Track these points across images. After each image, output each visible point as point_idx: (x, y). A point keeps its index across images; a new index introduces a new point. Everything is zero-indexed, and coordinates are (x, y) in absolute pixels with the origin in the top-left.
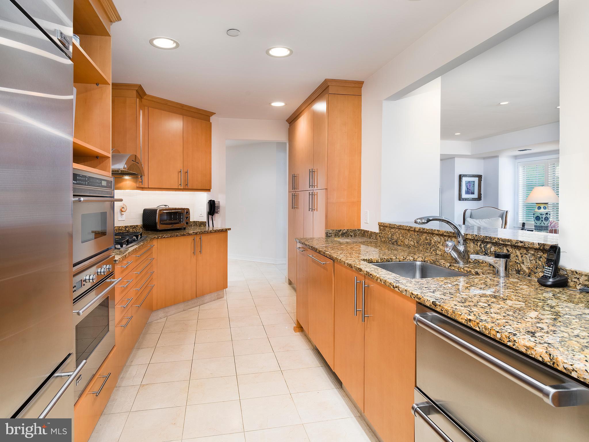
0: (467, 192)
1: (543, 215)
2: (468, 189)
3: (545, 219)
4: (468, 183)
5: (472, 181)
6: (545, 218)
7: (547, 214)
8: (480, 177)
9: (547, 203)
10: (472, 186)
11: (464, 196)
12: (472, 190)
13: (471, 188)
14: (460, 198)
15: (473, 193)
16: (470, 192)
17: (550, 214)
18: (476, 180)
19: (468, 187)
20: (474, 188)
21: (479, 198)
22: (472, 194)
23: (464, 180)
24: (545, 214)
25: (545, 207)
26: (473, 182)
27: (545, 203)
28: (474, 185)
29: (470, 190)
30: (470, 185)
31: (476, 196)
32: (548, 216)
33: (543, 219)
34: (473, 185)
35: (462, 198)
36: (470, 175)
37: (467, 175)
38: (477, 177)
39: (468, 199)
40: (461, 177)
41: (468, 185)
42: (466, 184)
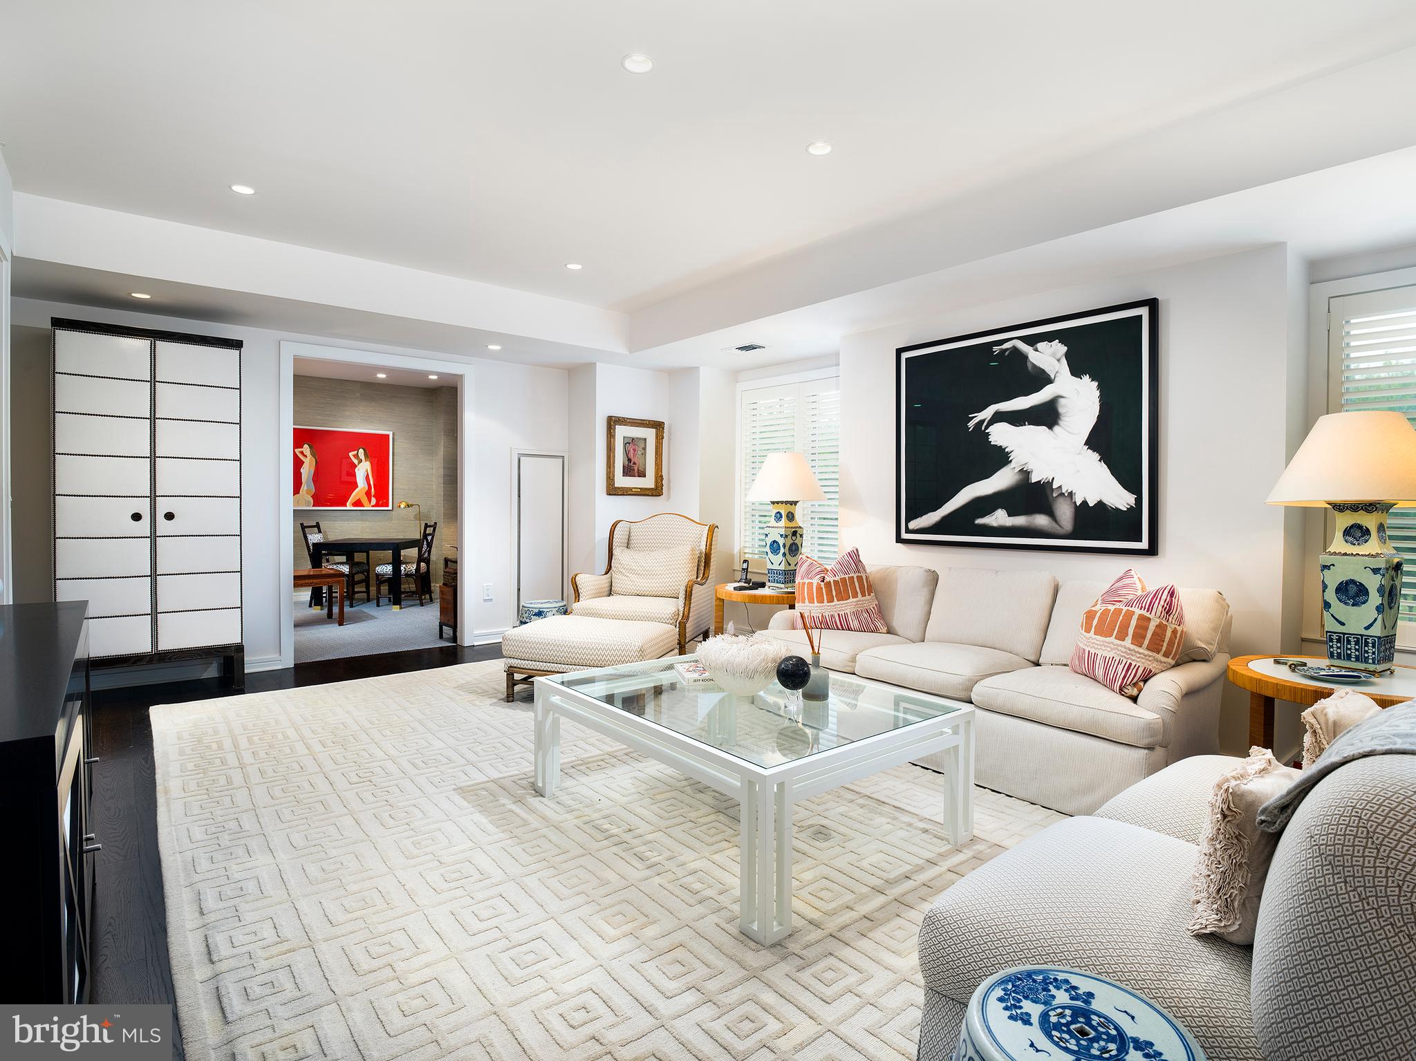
0: (628, 471)
1: (786, 536)
2: (629, 460)
3: (792, 550)
4: (630, 444)
5: (640, 439)
6: (791, 545)
7: (794, 533)
8: (658, 426)
9: (795, 503)
10: (640, 453)
13: (638, 459)
14: (612, 491)
15: (642, 474)
16: (636, 470)
17: (801, 536)
19: (631, 455)
20: (645, 459)
21: (657, 491)
22: (639, 476)
23: (621, 432)
24: (790, 535)
25: (790, 514)
27: (790, 503)
28: (644, 449)
29: (634, 463)
30: (634, 450)
32: (798, 540)
33: (785, 550)
35: (616, 488)
36: (634, 421)
37: (628, 420)
38: (653, 428)
39: (631, 489)
40: (613, 422)
41: (630, 448)
42: (625, 445)
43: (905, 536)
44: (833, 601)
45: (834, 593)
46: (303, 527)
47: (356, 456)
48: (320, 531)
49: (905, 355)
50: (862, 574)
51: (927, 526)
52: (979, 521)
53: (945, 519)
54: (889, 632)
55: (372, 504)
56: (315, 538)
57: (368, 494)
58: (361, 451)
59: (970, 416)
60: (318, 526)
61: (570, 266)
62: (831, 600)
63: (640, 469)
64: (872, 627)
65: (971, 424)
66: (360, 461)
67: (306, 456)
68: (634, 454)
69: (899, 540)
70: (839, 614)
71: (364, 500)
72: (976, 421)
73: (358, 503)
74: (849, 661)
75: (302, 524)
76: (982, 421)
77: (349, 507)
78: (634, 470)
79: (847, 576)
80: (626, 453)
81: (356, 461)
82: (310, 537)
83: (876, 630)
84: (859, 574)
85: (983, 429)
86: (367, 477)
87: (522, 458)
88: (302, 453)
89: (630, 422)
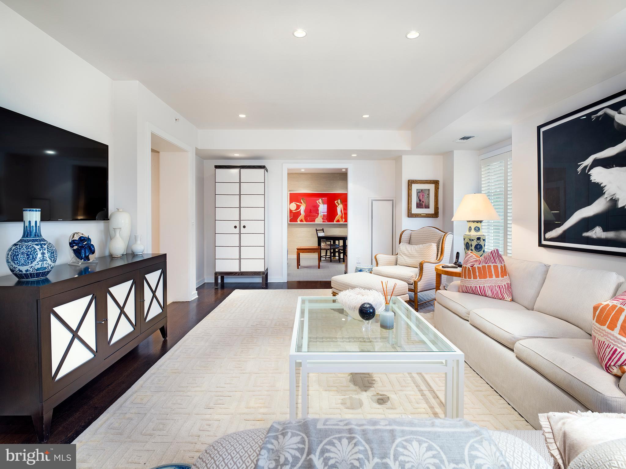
0: (419, 206)
1: (473, 240)
2: (420, 200)
3: (477, 248)
4: (420, 192)
5: (426, 190)
7: (479, 239)
8: (436, 183)
9: (481, 222)
10: (426, 196)
11: (415, 210)
12: (426, 202)
13: (425, 200)
14: (410, 215)
15: (427, 207)
17: (484, 240)
18: (432, 187)
19: (421, 198)
20: (429, 199)
21: (435, 215)
22: (426, 208)
23: (415, 187)
24: (476, 239)
25: (477, 228)
26: (428, 191)
27: (477, 222)
28: (429, 194)
29: (423, 202)
30: (423, 195)
31: (431, 211)
32: (482, 243)
33: (473, 248)
34: (428, 196)
35: (412, 214)
36: (422, 181)
37: (418, 181)
38: (433, 184)
39: (420, 215)
40: (411, 183)
41: (421, 194)
42: (417, 193)
43: (544, 242)
44: (477, 279)
45: (477, 274)
46: (317, 230)
47: (337, 202)
48: (324, 232)
49: (543, 130)
50: (497, 264)
51: (555, 237)
52: (585, 234)
53: (565, 232)
54: (512, 300)
55: (343, 221)
56: (321, 234)
57: (342, 217)
58: (339, 200)
59: (579, 164)
60: (323, 230)
61: (364, 116)
62: (475, 277)
63: (426, 204)
64: (500, 296)
65: (579, 169)
66: (339, 204)
67: (320, 203)
68: (422, 197)
69: (540, 245)
70: (479, 286)
71: (340, 220)
72: (582, 167)
73: (338, 221)
74: (466, 313)
75: (316, 229)
76: (586, 167)
77: (335, 223)
78: (423, 205)
79: (486, 265)
80: (418, 197)
81: (337, 205)
82: (319, 234)
83: (503, 299)
84: (496, 264)
85: (587, 172)
86: (341, 211)
87: (373, 202)
88: (319, 202)
89: (420, 182)
